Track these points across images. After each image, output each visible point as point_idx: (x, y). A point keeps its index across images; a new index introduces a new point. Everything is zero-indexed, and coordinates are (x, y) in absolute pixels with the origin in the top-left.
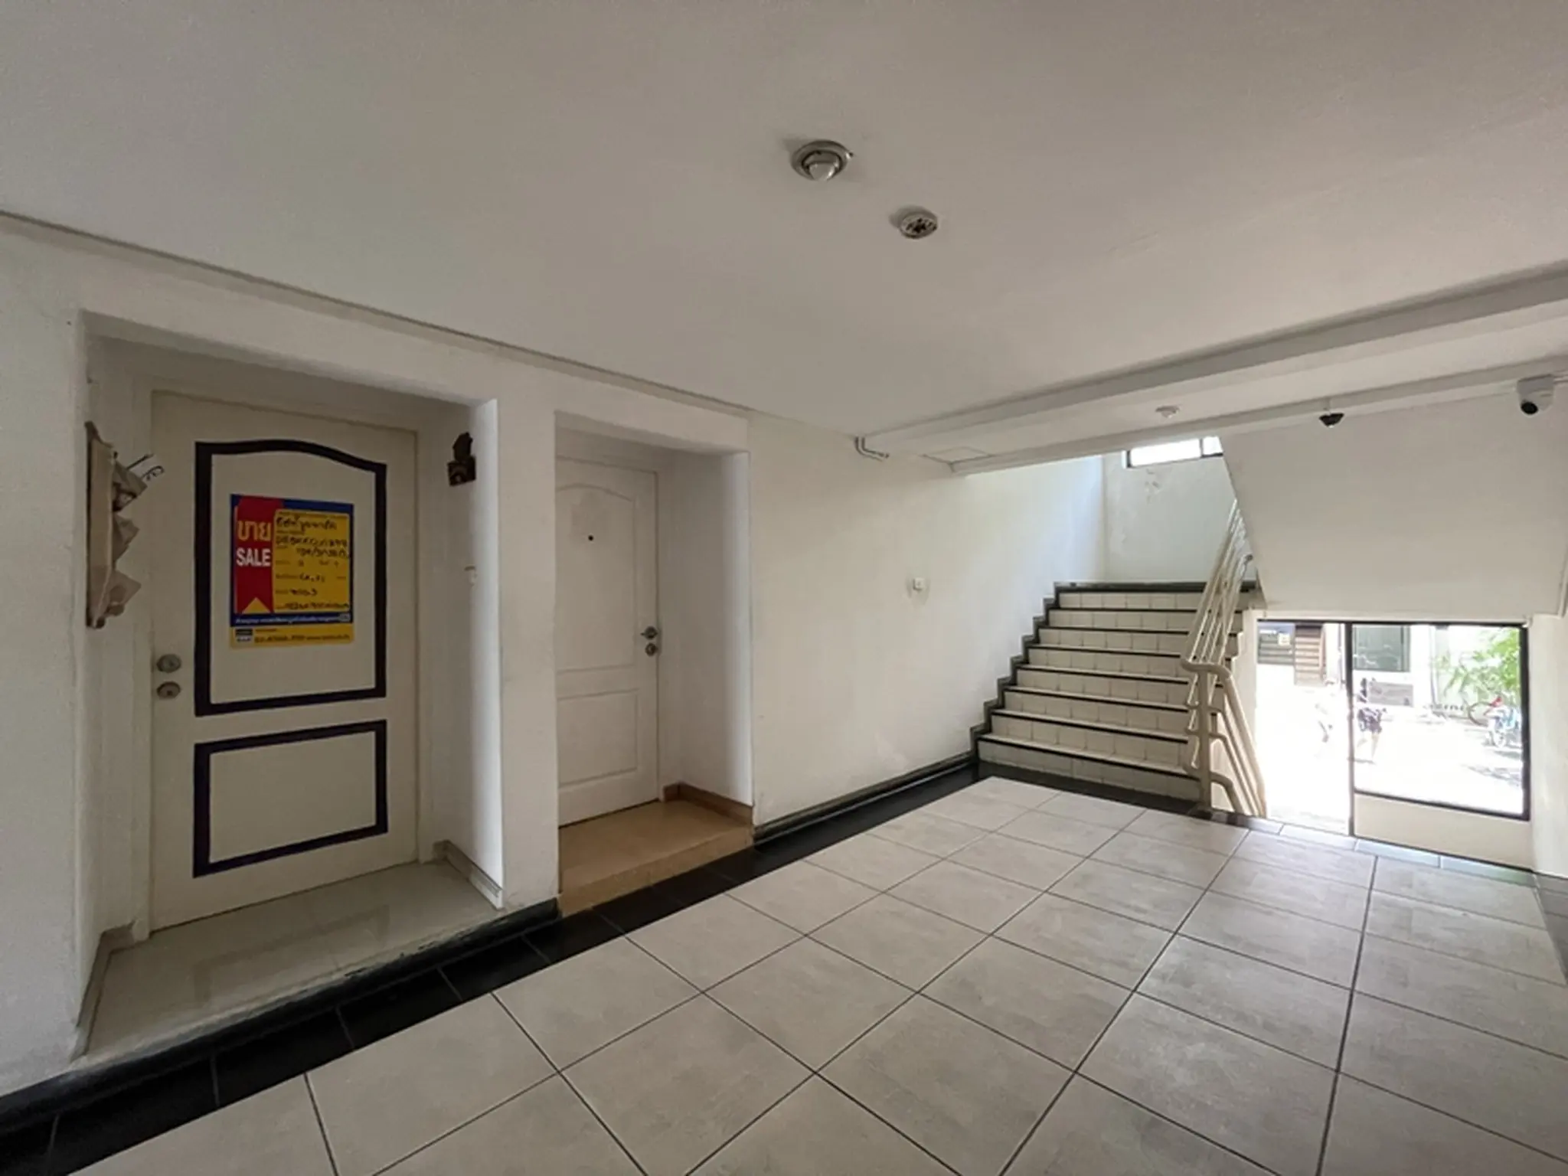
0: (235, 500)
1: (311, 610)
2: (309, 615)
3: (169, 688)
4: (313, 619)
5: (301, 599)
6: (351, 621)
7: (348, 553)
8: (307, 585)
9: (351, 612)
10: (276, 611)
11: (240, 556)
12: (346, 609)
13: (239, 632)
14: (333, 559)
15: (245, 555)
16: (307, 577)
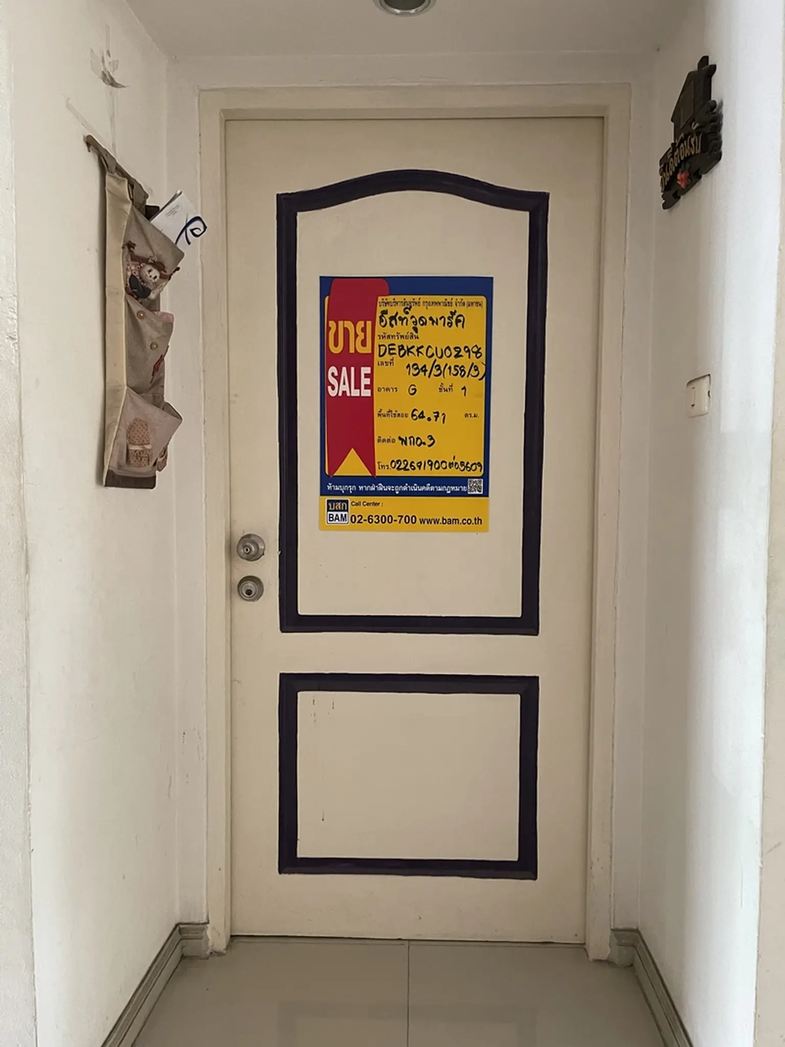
0: (327, 284)
1: (426, 472)
2: (422, 481)
3: (250, 585)
4: (429, 488)
5: (413, 454)
6: (486, 494)
7: (482, 370)
8: (420, 429)
9: (486, 477)
10: (379, 473)
11: (333, 381)
12: (479, 473)
13: (331, 505)
14: (459, 382)
15: (338, 378)
16: (422, 416)
